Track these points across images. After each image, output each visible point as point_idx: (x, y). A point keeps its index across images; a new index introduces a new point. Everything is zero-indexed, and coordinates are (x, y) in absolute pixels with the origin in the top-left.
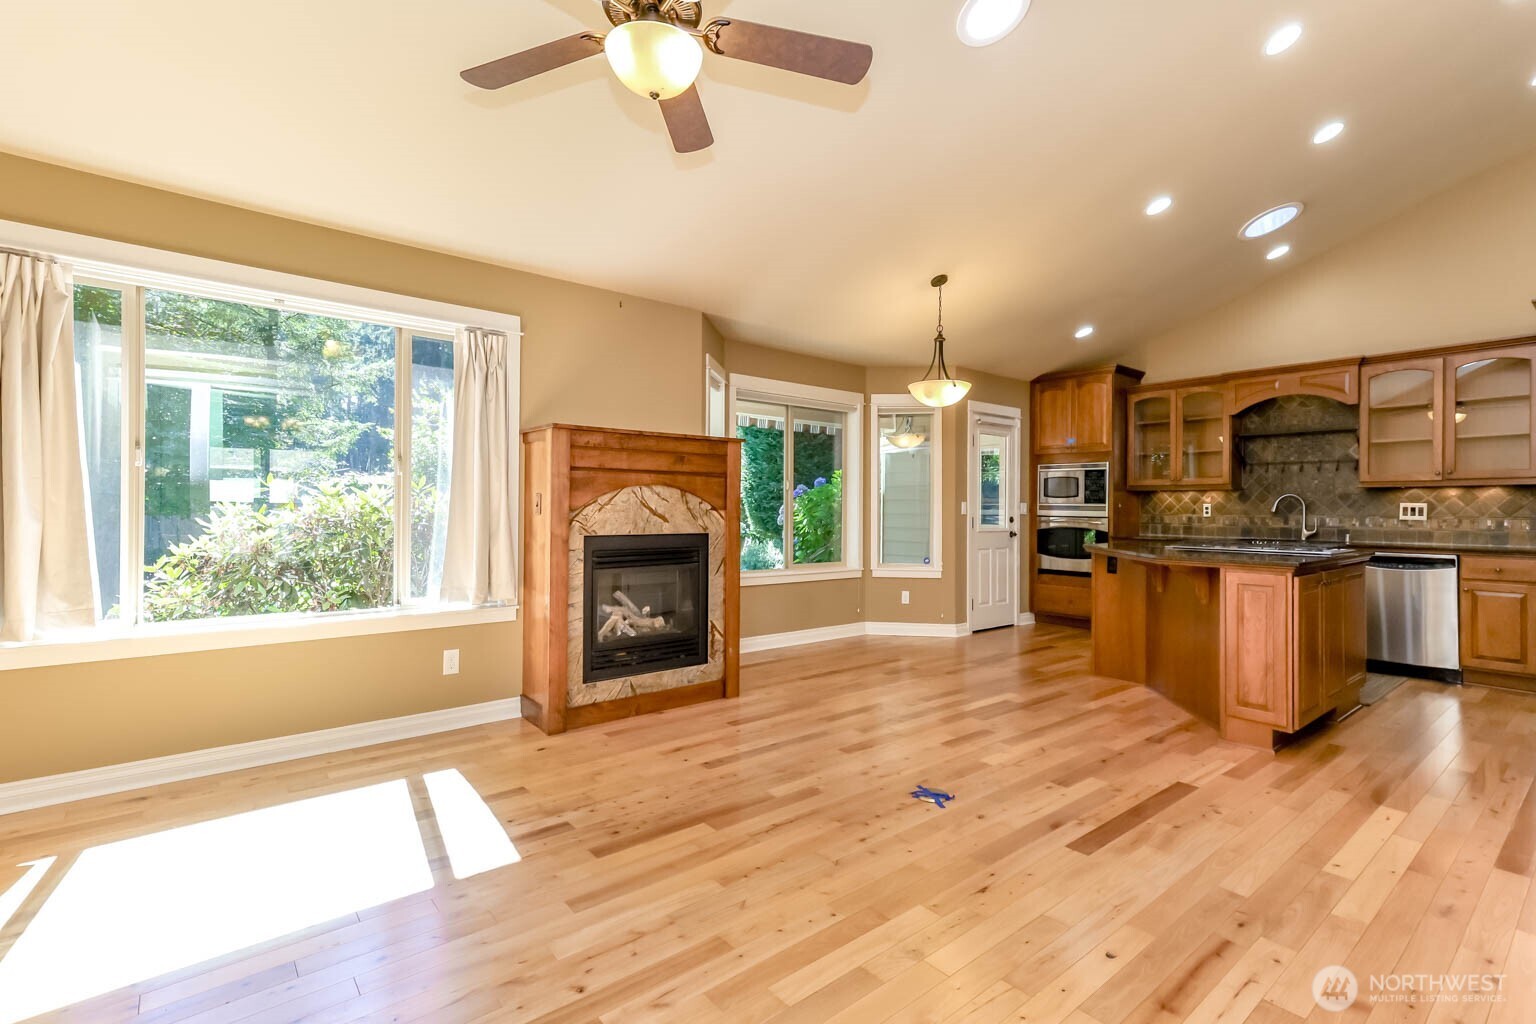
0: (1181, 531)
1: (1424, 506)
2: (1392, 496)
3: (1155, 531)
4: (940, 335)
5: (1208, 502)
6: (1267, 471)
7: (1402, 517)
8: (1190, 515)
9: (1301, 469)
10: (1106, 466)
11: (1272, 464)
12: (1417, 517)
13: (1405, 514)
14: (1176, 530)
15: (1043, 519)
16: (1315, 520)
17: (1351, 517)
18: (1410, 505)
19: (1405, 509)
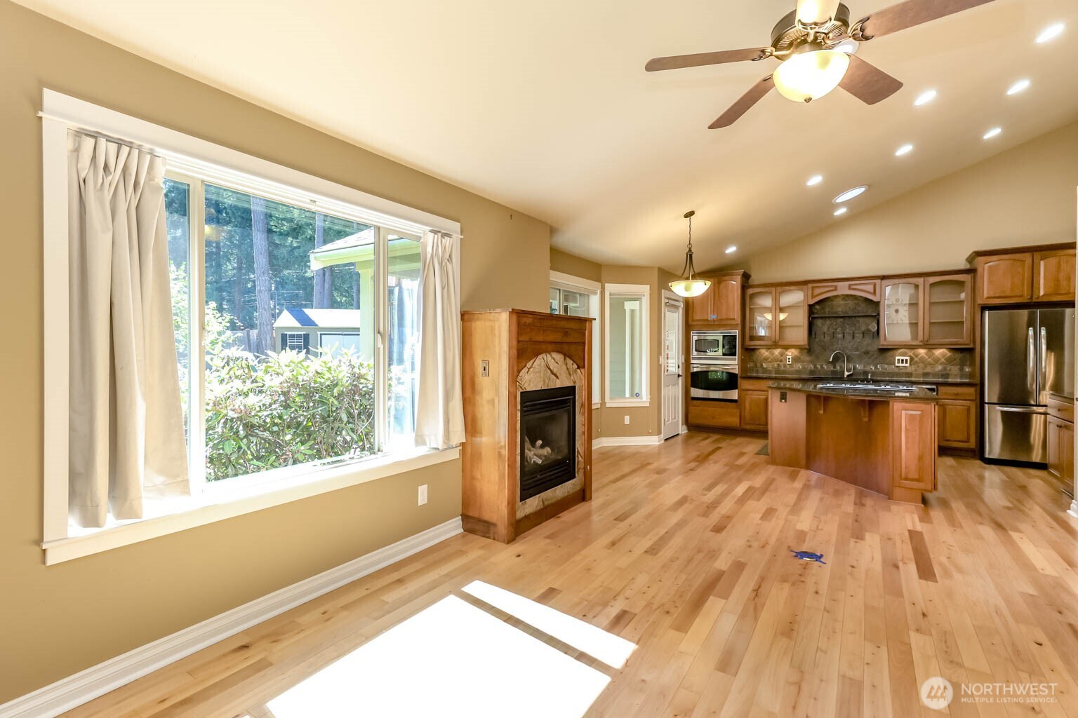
0: (773, 372)
1: (908, 358)
2: (891, 353)
4: (690, 250)
5: (791, 353)
6: (823, 337)
7: (897, 365)
8: (779, 363)
9: (843, 337)
10: (737, 333)
11: (828, 333)
12: (904, 364)
13: (899, 362)
14: (770, 372)
15: (695, 365)
16: (851, 366)
17: (869, 364)
18: (901, 358)
19: (899, 360)
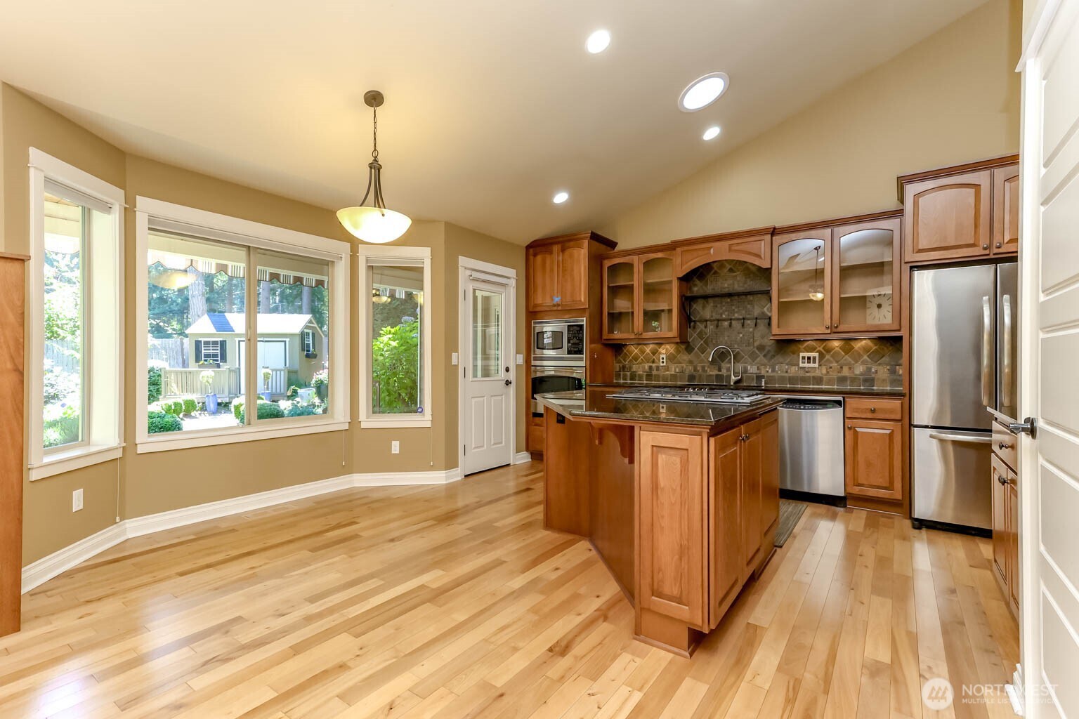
0: (645, 378)
1: (817, 355)
2: (793, 347)
3: (625, 379)
5: (664, 352)
6: (706, 327)
7: (801, 365)
8: (651, 364)
9: (730, 325)
10: (584, 321)
11: (711, 321)
12: (812, 365)
13: (803, 362)
14: (640, 377)
15: (538, 368)
16: (740, 367)
17: (765, 365)
18: (807, 355)
19: (803, 358)
